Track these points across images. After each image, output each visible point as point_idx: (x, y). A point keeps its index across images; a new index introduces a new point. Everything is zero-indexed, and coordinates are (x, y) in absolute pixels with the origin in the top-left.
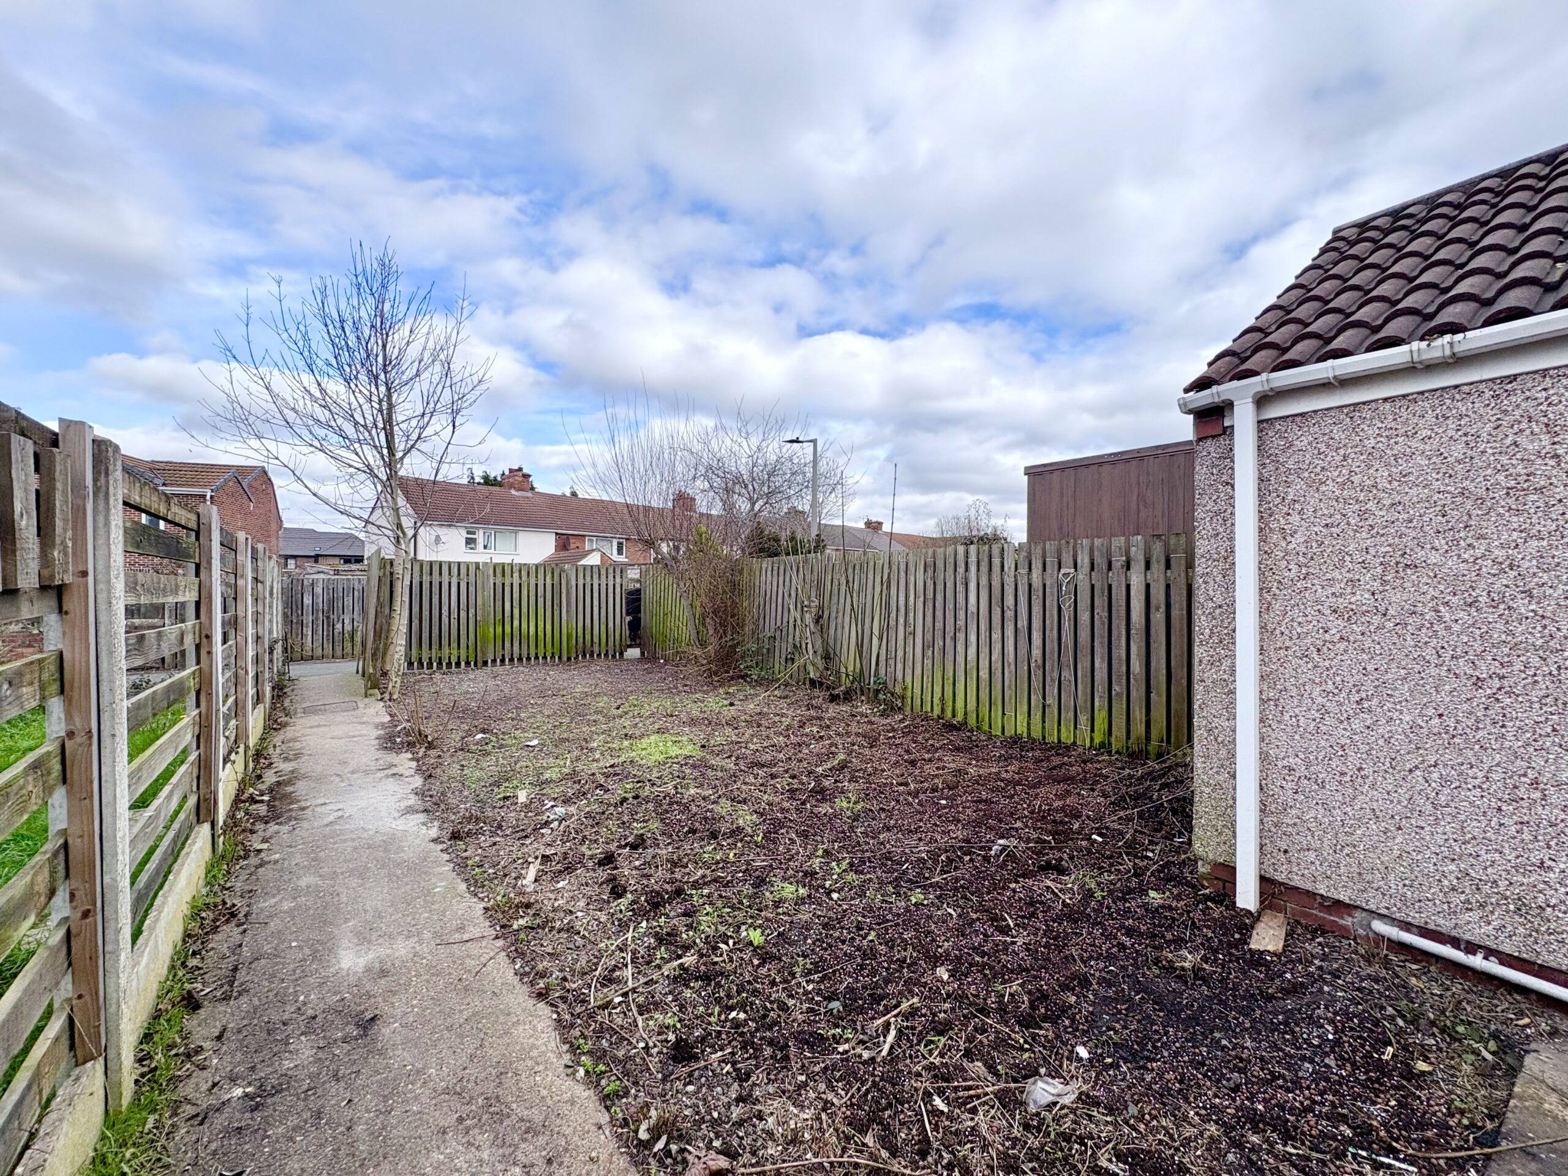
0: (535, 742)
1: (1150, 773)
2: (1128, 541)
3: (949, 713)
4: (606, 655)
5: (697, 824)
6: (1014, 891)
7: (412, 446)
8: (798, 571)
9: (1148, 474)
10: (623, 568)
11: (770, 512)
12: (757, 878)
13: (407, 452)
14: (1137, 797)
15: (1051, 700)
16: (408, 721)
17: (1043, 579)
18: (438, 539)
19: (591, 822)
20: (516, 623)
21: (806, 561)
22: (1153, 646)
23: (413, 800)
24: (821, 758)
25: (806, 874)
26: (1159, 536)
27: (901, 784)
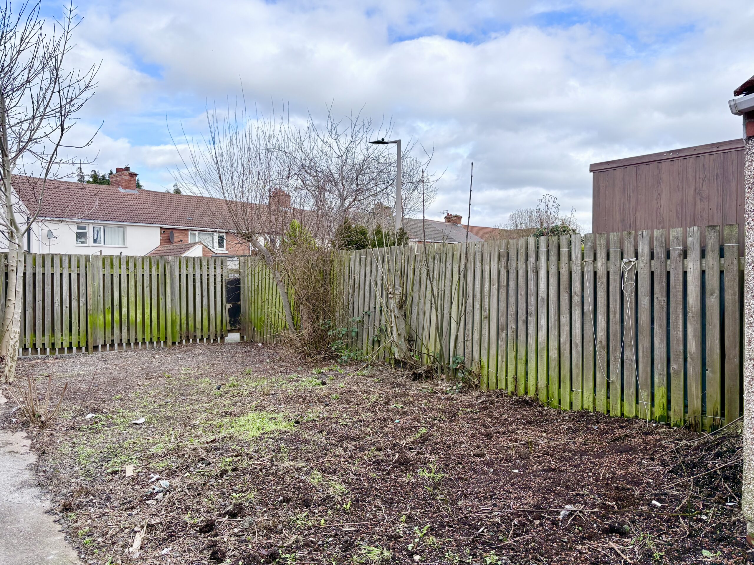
0: (142, 420)
1: (706, 443)
2: (685, 233)
3: (521, 390)
4: (208, 339)
5: (291, 494)
6: (580, 552)
7: (24, 148)
8: (383, 262)
9: (704, 169)
10: (223, 260)
11: (358, 208)
12: (346, 542)
13: (19, 152)
14: (692, 466)
15: (615, 377)
16: (23, 402)
17: (607, 267)
18: (50, 235)
19: (193, 493)
20: (124, 311)
21: (390, 252)
22: (708, 327)
23: (28, 475)
24: (406, 431)
25: (390, 538)
26: (713, 227)
27: (478, 455)
